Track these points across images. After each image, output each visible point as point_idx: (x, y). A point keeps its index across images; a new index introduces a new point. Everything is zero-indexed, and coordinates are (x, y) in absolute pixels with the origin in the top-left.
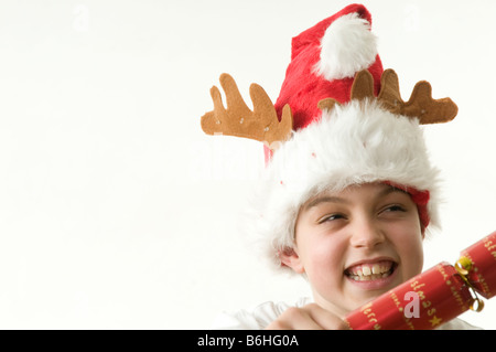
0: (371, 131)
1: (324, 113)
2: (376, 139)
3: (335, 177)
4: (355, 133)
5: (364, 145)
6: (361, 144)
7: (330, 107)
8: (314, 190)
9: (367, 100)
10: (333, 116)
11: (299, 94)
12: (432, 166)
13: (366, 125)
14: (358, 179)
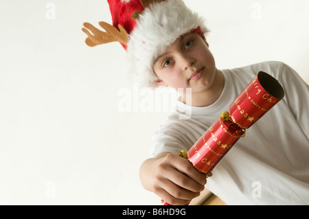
0: (161, 18)
1: (137, 21)
2: (165, 20)
3: (159, 47)
4: (155, 23)
5: (162, 26)
6: (160, 27)
7: (137, 17)
8: (154, 57)
9: (151, 5)
10: (141, 20)
11: (121, 15)
12: (193, 13)
13: (157, 17)
14: (168, 43)
